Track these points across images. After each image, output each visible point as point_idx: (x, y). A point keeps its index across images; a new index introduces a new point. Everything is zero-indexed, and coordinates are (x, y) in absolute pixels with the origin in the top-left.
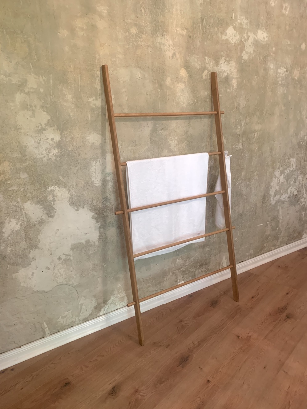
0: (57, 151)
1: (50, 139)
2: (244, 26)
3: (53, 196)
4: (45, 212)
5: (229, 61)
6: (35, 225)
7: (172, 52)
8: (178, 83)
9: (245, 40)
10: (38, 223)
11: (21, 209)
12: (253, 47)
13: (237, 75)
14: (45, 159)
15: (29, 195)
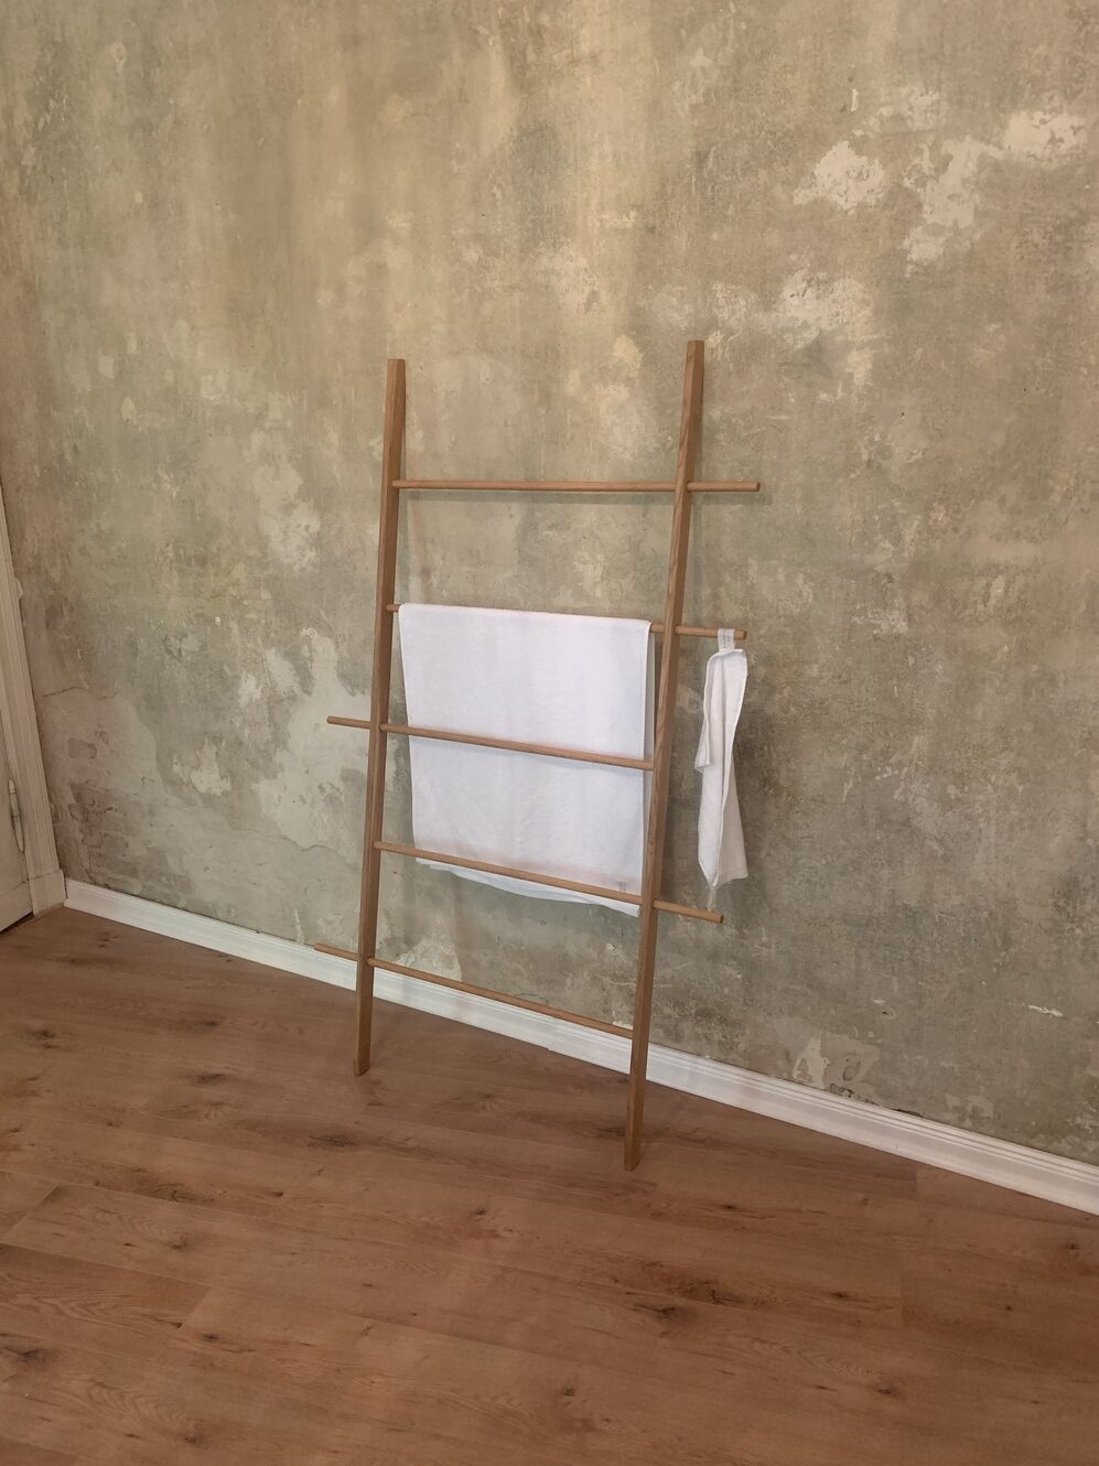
0: (314, 553)
1: (303, 527)
2: (918, 123)
3: (310, 652)
4: (297, 678)
5: (830, 281)
6: (282, 700)
7: (587, 290)
8: (606, 385)
9: (921, 183)
10: (289, 698)
11: (263, 660)
12: (977, 198)
13: (875, 333)
14: (296, 568)
15: (273, 634)
